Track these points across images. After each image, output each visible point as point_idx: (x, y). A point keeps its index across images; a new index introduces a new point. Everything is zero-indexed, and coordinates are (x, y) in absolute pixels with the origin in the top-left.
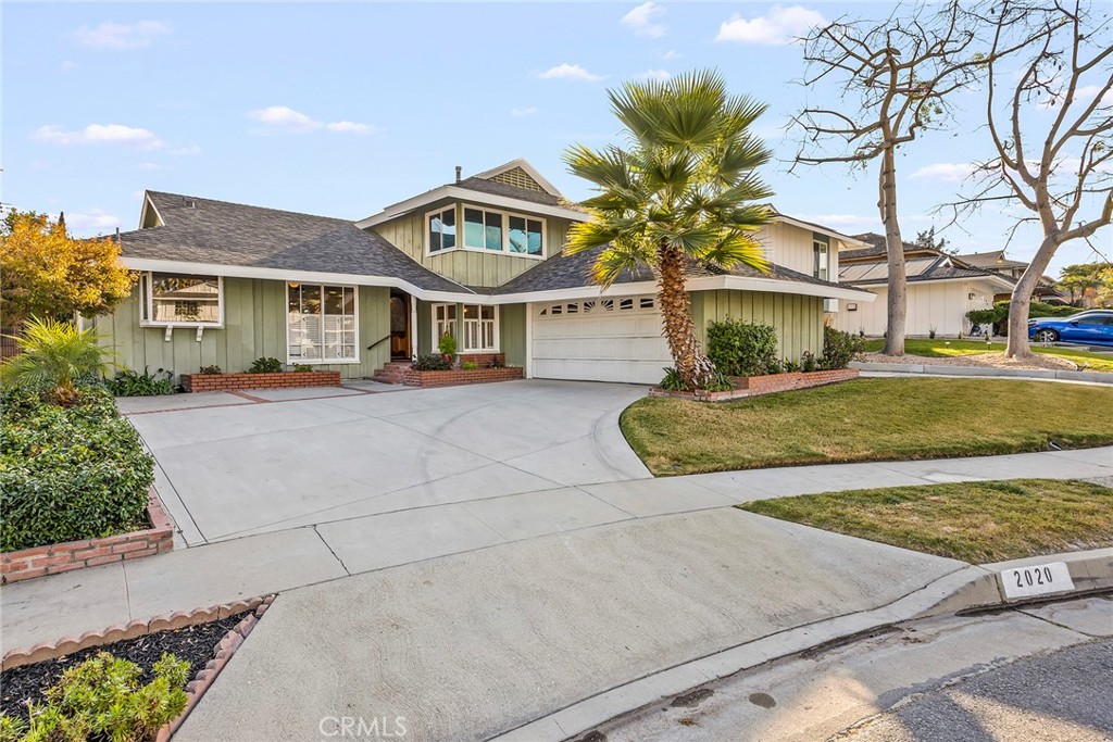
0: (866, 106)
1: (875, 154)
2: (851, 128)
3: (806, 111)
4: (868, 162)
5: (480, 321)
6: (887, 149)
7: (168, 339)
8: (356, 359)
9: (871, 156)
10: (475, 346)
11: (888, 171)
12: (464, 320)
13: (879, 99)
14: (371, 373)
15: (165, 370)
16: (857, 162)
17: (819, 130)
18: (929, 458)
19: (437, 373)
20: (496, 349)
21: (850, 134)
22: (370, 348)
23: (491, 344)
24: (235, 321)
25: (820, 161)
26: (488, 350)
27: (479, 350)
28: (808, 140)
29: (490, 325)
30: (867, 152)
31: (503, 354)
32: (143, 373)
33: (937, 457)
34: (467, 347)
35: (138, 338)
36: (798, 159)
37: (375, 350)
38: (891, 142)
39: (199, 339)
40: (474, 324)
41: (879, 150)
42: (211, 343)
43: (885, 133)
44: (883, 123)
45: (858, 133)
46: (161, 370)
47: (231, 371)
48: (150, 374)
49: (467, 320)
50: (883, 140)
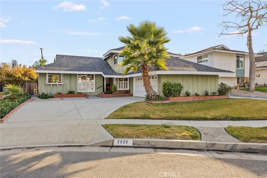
0: (243, 21)
1: (246, 32)
2: (238, 26)
3: (224, 22)
4: (243, 34)
5: (123, 82)
6: (249, 31)
7: (52, 87)
8: (94, 91)
9: (244, 33)
10: (122, 88)
11: (250, 36)
12: (119, 82)
13: (247, 19)
14: (98, 94)
15: (51, 93)
16: (240, 34)
17: (228, 27)
18: (181, 120)
19: (108, 94)
20: (128, 89)
21: (238, 28)
22: (98, 88)
23: (127, 87)
24: (66, 82)
25: (228, 34)
26: (126, 89)
27: (123, 89)
28: (224, 29)
29: (127, 83)
30: (243, 32)
31: (129, 90)
32: (47, 94)
33: (183, 120)
34: (120, 88)
35: (46, 86)
36: (221, 34)
37: (99, 89)
38: (251, 30)
39: (58, 87)
40: (122, 83)
41: (247, 31)
42: (61, 87)
43: (249, 27)
44: (248, 25)
45: (240, 27)
46: (50, 93)
47: (65, 93)
48: (48, 94)
49: (120, 82)
50: (248, 29)
